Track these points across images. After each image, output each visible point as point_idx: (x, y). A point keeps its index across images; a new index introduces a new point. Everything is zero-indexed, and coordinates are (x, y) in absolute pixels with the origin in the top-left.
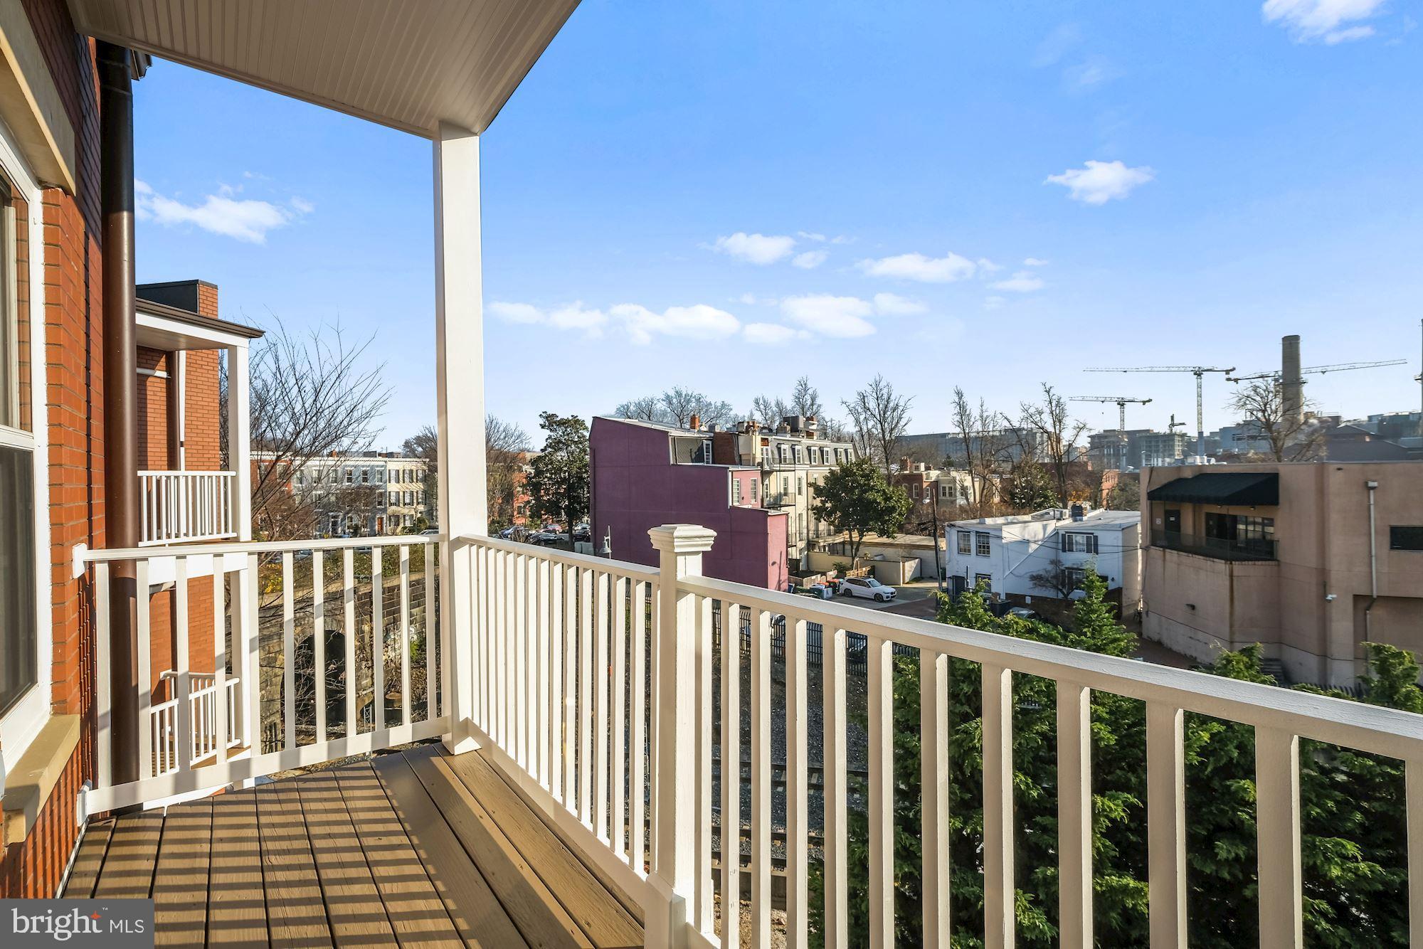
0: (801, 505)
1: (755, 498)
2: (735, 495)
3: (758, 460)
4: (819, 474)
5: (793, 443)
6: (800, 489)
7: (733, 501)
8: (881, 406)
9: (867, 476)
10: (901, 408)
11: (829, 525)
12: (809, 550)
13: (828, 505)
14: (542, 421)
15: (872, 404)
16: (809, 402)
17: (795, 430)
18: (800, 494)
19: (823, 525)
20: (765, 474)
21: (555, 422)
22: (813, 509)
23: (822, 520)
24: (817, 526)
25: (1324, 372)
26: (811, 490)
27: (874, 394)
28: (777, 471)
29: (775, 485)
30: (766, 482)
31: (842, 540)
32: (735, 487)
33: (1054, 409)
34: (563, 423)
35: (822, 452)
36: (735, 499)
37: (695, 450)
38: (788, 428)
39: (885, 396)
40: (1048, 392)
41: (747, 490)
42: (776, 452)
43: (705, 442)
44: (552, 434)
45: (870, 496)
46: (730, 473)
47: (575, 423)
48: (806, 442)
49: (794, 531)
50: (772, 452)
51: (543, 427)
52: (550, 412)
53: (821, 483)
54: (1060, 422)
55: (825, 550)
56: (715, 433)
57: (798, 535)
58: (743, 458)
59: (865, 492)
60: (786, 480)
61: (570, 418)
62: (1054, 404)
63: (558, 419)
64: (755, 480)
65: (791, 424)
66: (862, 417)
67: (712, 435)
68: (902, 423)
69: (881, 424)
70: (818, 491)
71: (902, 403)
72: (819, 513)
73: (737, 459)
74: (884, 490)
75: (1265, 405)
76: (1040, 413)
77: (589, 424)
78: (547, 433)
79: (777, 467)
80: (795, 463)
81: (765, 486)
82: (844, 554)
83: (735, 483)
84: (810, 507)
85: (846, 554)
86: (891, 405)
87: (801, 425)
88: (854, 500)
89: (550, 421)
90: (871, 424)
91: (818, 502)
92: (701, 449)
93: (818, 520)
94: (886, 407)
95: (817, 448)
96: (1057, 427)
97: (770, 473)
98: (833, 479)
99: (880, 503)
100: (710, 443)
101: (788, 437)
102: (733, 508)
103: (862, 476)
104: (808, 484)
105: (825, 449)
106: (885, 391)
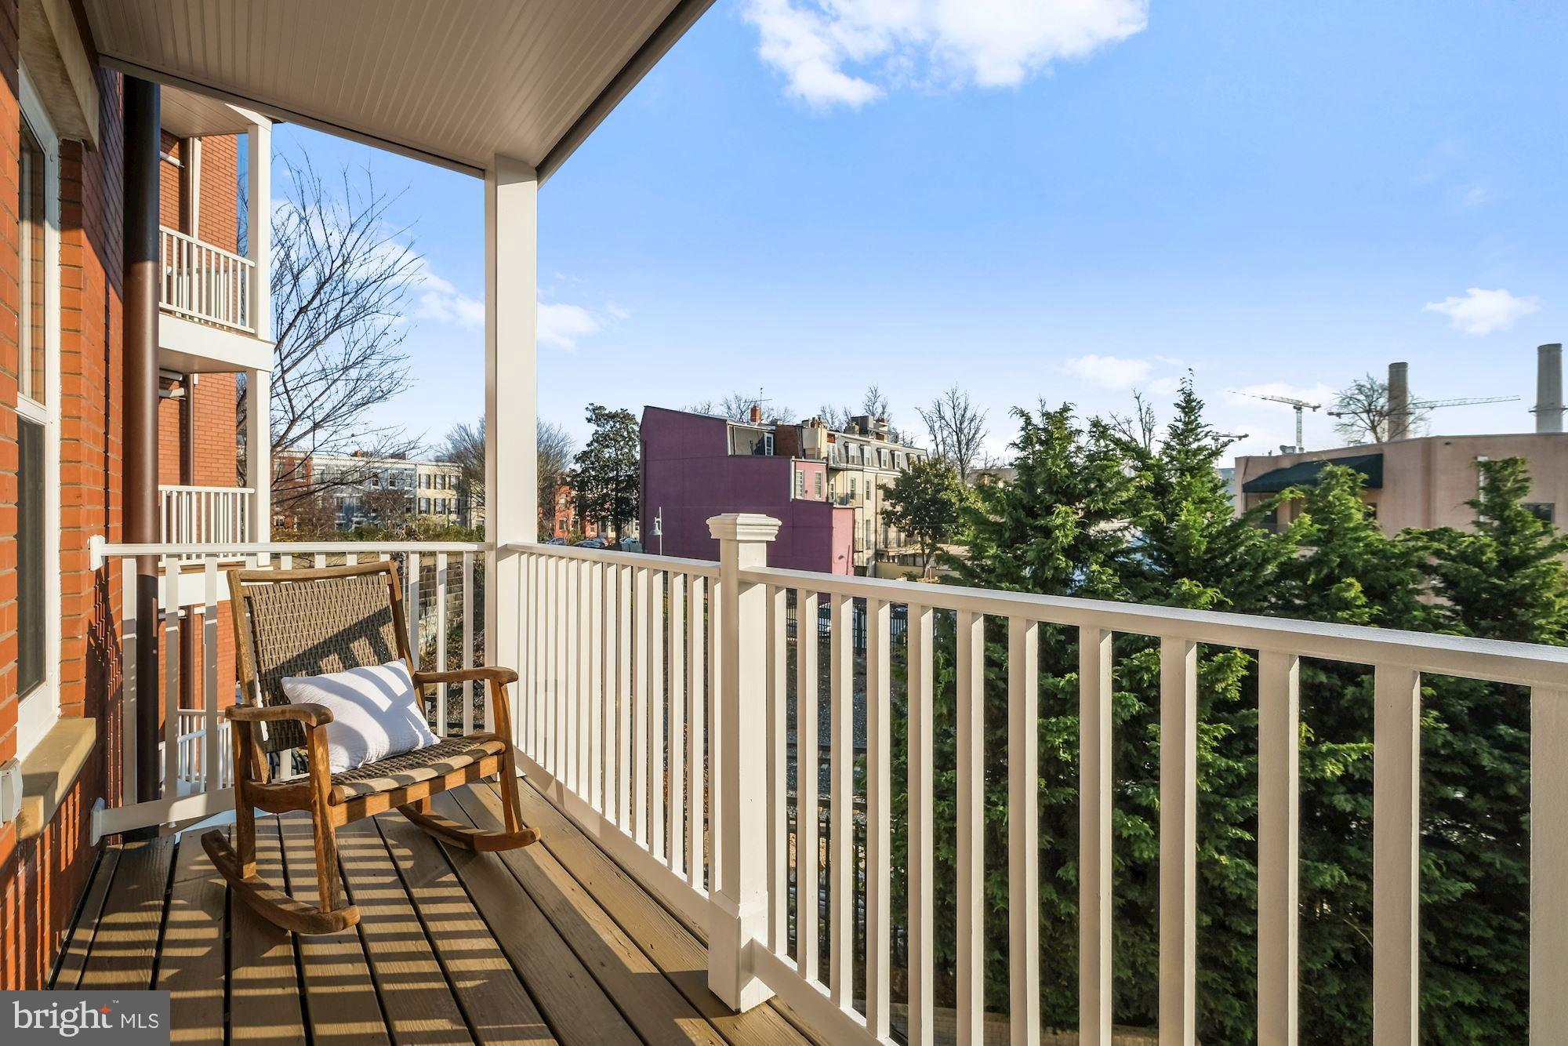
0: (869, 509)
1: (820, 493)
2: (798, 488)
3: (824, 454)
4: (889, 479)
5: (862, 443)
6: (868, 492)
7: (796, 494)
8: (957, 416)
9: (942, 475)
10: (978, 419)
11: (900, 531)
12: (877, 561)
13: (898, 508)
14: (589, 414)
15: (948, 414)
16: (880, 410)
17: (864, 431)
18: (868, 498)
19: (893, 532)
20: (832, 471)
21: (603, 415)
22: (882, 513)
23: (892, 525)
24: (886, 532)
25: (1432, 408)
26: (881, 493)
27: (951, 403)
28: (843, 470)
29: (841, 485)
30: (832, 482)
31: (913, 552)
32: (798, 479)
33: (1143, 416)
34: (612, 416)
35: (893, 455)
36: (798, 492)
37: (756, 441)
38: (857, 428)
39: (962, 405)
40: (1138, 398)
41: (810, 483)
42: (843, 451)
43: (766, 435)
44: (599, 429)
45: (943, 495)
46: (793, 463)
47: (624, 417)
48: (876, 443)
49: (861, 536)
50: (839, 450)
51: (589, 420)
52: (598, 404)
53: (892, 485)
54: (1150, 431)
55: (894, 560)
56: (777, 426)
57: (865, 543)
58: (807, 452)
59: (939, 491)
60: (853, 481)
61: (620, 411)
62: (1144, 411)
63: (607, 412)
64: (820, 474)
65: (860, 425)
66: (937, 426)
67: (774, 428)
68: (978, 436)
69: (957, 434)
70: (888, 494)
71: (979, 414)
72: (888, 518)
73: (800, 453)
74: (959, 491)
75: (1370, 405)
76: (1129, 422)
77: (639, 419)
78: (593, 427)
79: (843, 465)
80: (863, 464)
81: (830, 487)
82: (915, 565)
83: (798, 475)
84: (879, 511)
85: (917, 564)
86: (969, 415)
87: (871, 425)
88: (927, 501)
89: (598, 415)
90: (945, 433)
91: (887, 505)
92: (762, 441)
93: (887, 524)
94: (963, 416)
95: (887, 451)
96: (1147, 437)
97: (837, 470)
98: (905, 481)
99: (954, 504)
100: (771, 436)
101: (857, 437)
102: (795, 500)
103: (936, 476)
104: (877, 485)
105: (896, 453)
106: (962, 401)
